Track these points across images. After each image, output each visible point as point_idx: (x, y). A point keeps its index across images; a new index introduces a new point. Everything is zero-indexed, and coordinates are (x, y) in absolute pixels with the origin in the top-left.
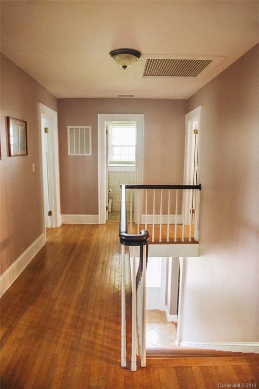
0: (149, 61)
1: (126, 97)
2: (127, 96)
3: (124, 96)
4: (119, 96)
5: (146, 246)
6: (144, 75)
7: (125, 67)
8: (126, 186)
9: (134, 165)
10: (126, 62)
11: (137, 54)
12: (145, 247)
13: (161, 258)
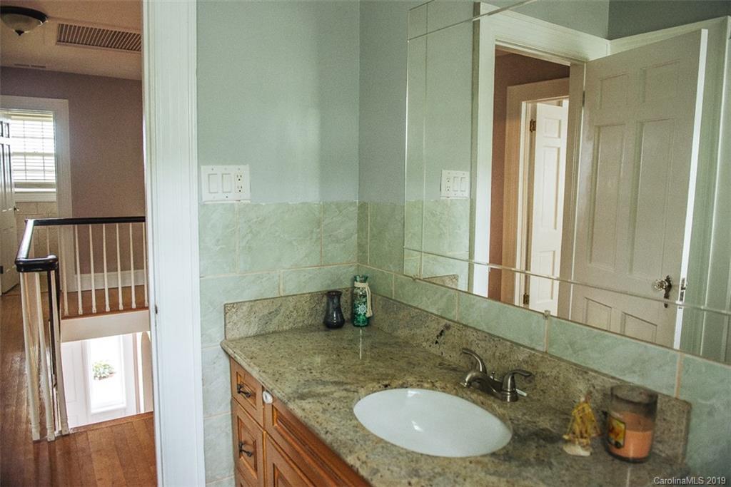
0: (62, 28)
1: (30, 67)
2: (32, 66)
3: (28, 66)
4: (16, 65)
5: (54, 271)
6: (59, 41)
7: (20, 32)
8: (35, 222)
9: (54, 190)
10: (21, 26)
11: (41, 16)
12: (53, 273)
13: (121, 336)
